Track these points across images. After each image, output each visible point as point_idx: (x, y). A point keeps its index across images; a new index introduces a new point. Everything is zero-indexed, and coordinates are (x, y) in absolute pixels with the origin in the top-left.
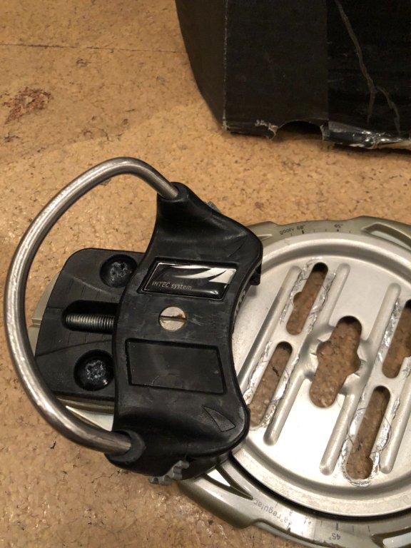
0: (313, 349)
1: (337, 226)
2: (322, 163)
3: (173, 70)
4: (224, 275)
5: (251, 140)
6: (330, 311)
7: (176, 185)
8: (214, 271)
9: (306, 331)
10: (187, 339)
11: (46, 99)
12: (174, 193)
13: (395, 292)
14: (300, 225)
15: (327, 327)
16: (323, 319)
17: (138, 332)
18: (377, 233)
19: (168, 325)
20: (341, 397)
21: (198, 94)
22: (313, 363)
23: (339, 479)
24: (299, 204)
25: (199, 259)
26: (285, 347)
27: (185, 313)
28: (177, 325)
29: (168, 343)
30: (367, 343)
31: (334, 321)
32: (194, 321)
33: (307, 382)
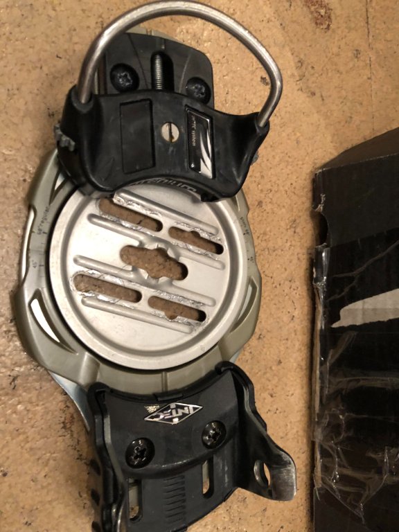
0: (161, 246)
1: (252, 259)
2: (298, 250)
3: (359, 129)
4: (206, 169)
5: (310, 195)
6: (189, 256)
7: (267, 124)
8: (209, 162)
9: (174, 241)
10: (158, 143)
11: (325, 26)
12: (262, 124)
13: (210, 303)
14: (249, 231)
15: (178, 255)
16: (183, 252)
17: (157, 107)
18: (250, 288)
19: (165, 130)
20: (130, 268)
21: (342, 151)
22: (152, 246)
23: (73, 269)
24: (265, 234)
25: (216, 150)
26: (159, 226)
27: (176, 142)
28: (166, 136)
29: (153, 131)
30: (171, 284)
31: (183, 260)
32: (171, 149)
33: (136, 244)
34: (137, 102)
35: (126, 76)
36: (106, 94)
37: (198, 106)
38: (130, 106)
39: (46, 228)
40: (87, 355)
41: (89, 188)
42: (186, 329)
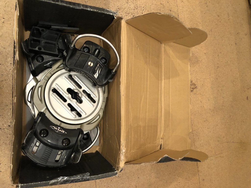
0: (78, 92)
4: (96, 76)
8: (97, 75)
9: (83, 93)
12: (114, 71)
13: (84, 114)
14: (105, 101)
16: (83, 97)
17: (91, 58)
19: (90, 63)
20: (67, 93)
22: (76, 91)
23: (54, 86)
26: (81, 88)
27: (91, 66)
31: (82, 99)
32: (89, 67)
33: (72, 89)
34: (86, 54)
35: (87, 49)
37: (101, 62)
38: (84, 54)
39: (52, 73)
42: (74, 117)
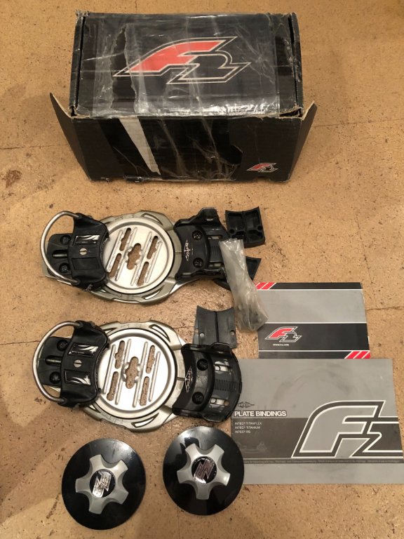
0: (127, 254)
1: (133, 215)
2: (128, 189)
3: (67, 154)
4: (96, 237)
6: (131, 243)
8: (93, 237)
9: (125, 249)
10: (88, 256)
11: (19, 174)
12: (78, 216)
14: (121, 217)
15: (131, 247)
17: (74, 256)
18: (146, 216)
19: (82, 253)
21: (79, 165)
23: (135, 286)
24: (120, 205)
26: (119, 255)
27: (87, 249)
28: (85, 253)
29: (83, 258)
30: (142, 250)
31: (133, 245)
33: (126, 264)
34: (73, 264)
35: (63, 268)
36: (72, 274)
37: (72, 241)
38: (75, 266)
39: (120, 295)
40: (165, 281)
41: (105, 280)
